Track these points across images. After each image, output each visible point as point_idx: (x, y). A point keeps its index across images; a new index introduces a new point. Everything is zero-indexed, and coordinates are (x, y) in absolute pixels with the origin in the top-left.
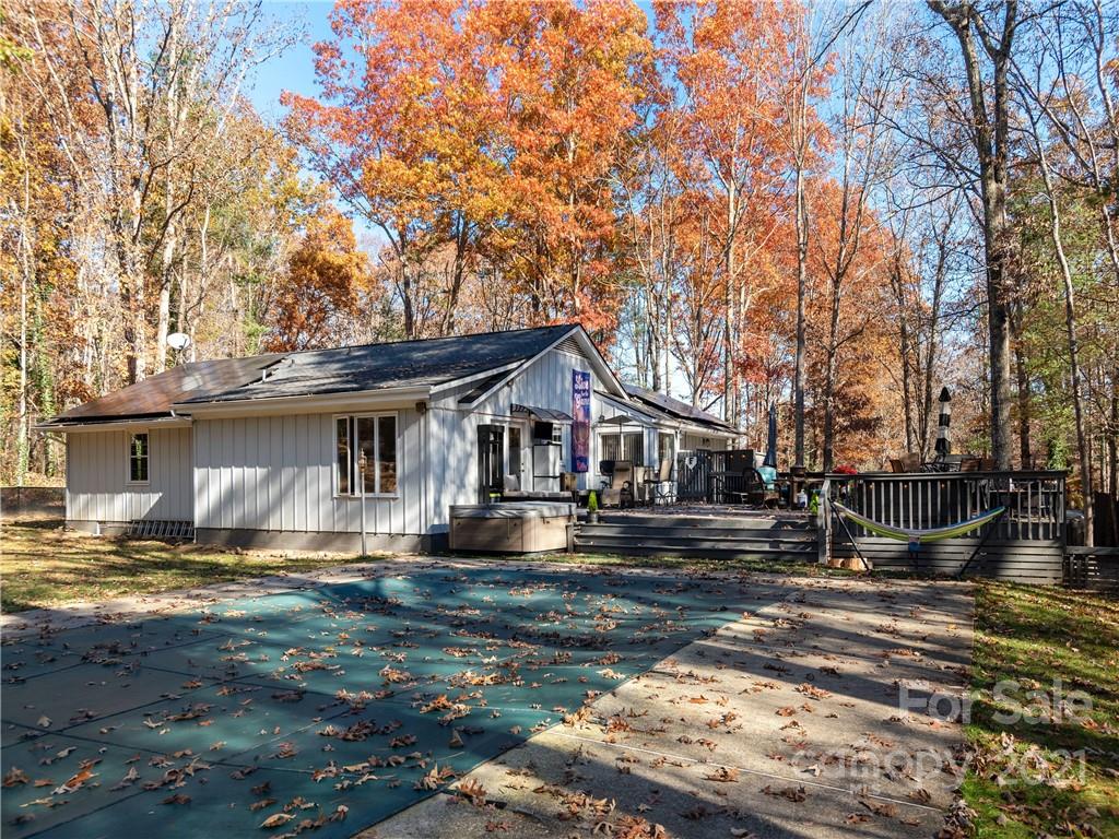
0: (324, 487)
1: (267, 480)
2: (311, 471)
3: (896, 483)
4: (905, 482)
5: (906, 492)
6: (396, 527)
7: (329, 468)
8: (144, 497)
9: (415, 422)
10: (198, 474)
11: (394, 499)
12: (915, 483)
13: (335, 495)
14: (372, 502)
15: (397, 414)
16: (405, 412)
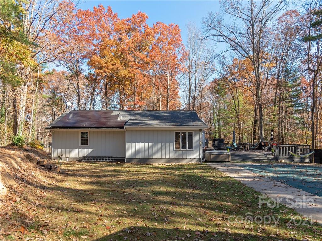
0: (171, 148)
1: (152, 146)
2: (167, 144)
3: (285, 147)
4: (287, 147)
5: (287, 148)
6: (193, 157)
7: (172, 144)
8: (86, 150)
9: (198, 134)
10: (127, 145)
11: (192, 151)
12: (288, 147)
13: (175, 150)
14: (186, 151)
15: (193, 132)
16: (195, 131)
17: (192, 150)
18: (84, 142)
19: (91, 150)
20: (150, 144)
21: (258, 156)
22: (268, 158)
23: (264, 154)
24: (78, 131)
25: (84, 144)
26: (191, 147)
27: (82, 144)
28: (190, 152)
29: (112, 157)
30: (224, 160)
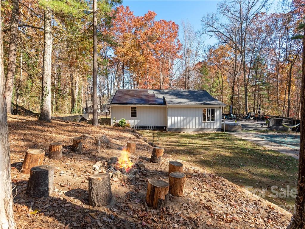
1: (186, 119)
6: (215, 127)
8: (135, 121)
9: (218, 110)
10: (168, 118)
12: (277, 119)
13: (202, 122)
14: (210, 123)
15: (215, 108)
16: (216, 108)
17: (214, 122)
18: (134, 115)
19: (138, 121)
20: (182, 118)
21: (256, 126)
22: (264, 128)
23: (260, 124)
24: (130, 106)
25: (134, 116)
26: (213, 120)
27: (132, 116)
28: (213, 123)
29: (154, 126)
30: (237, 130)
